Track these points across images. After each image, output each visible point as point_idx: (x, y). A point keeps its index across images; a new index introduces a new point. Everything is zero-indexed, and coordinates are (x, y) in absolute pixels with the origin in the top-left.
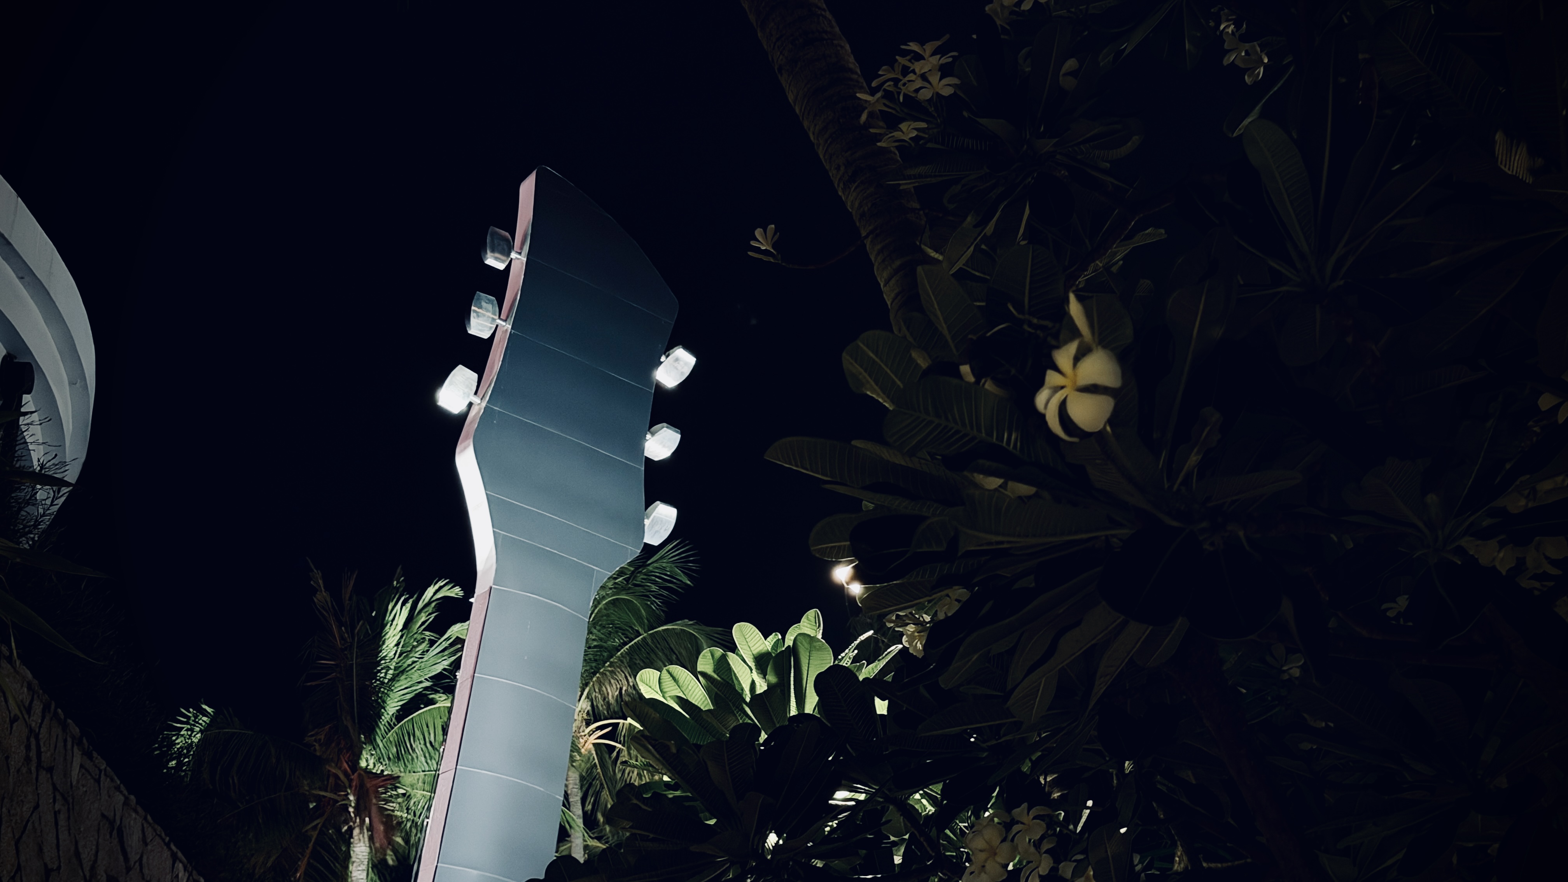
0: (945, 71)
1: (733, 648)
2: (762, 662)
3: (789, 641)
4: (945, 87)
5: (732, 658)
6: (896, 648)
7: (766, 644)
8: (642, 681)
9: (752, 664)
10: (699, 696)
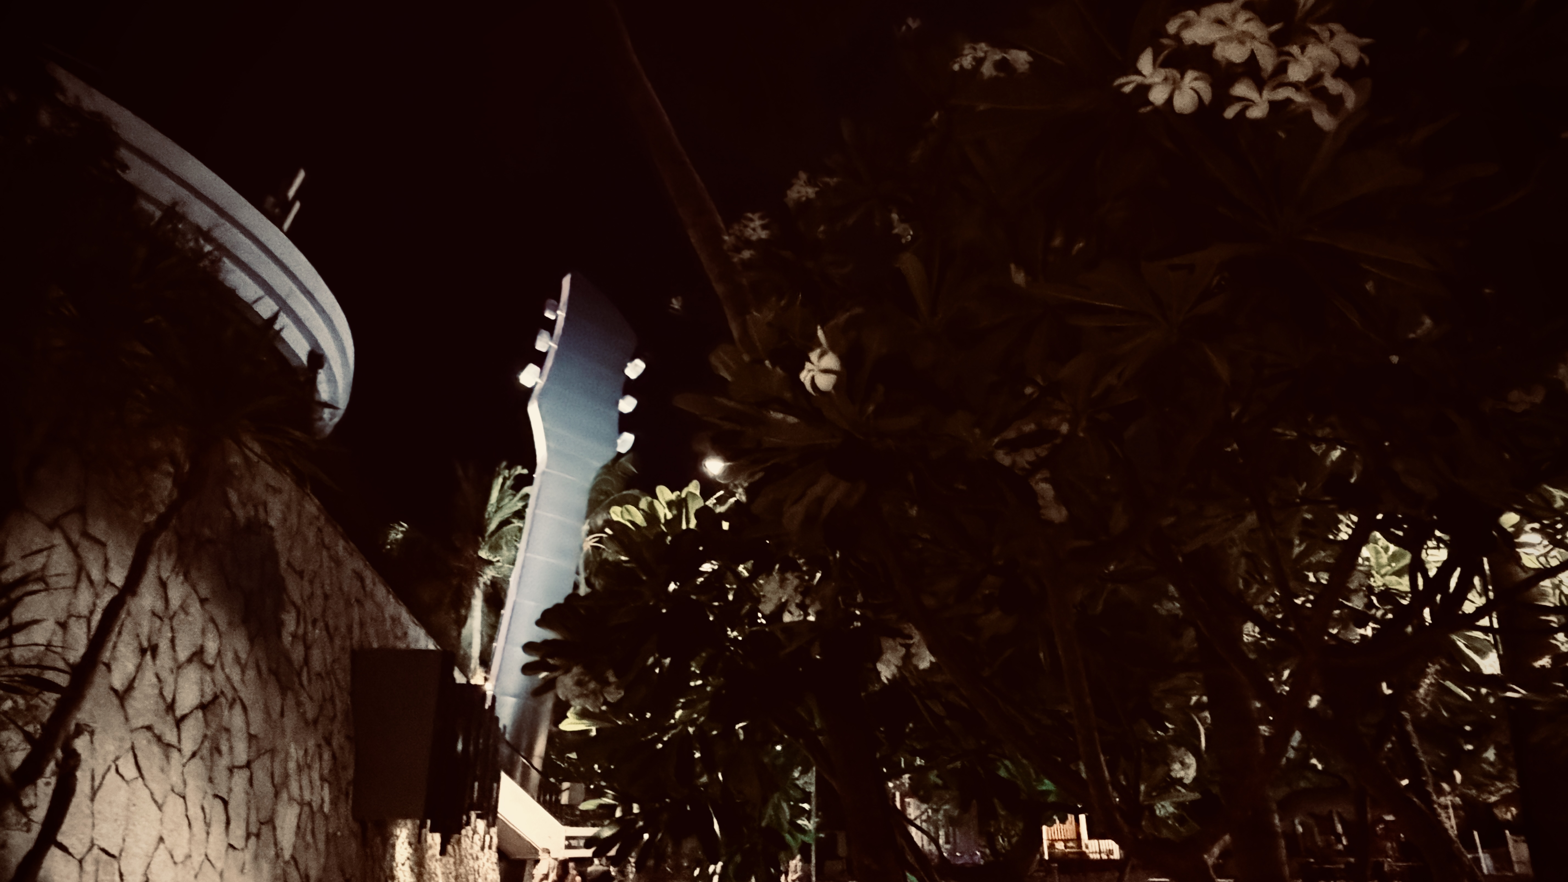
0: (764, 227)
1: (657, 498)
2: (670, 504)
3: (683, 495)
4: (764, 234)
5: (656, 502)
6: (732, 500)
7: (673, 496)
8: (614, 512)
9: (665, 505)
10: (640, 519)
